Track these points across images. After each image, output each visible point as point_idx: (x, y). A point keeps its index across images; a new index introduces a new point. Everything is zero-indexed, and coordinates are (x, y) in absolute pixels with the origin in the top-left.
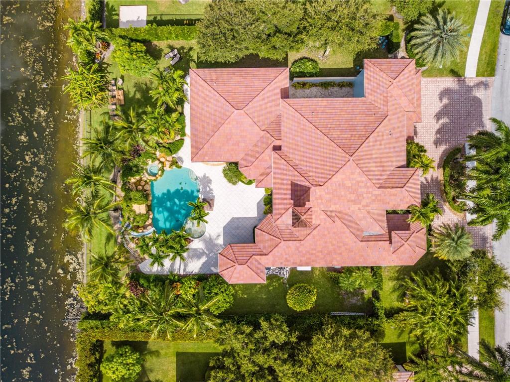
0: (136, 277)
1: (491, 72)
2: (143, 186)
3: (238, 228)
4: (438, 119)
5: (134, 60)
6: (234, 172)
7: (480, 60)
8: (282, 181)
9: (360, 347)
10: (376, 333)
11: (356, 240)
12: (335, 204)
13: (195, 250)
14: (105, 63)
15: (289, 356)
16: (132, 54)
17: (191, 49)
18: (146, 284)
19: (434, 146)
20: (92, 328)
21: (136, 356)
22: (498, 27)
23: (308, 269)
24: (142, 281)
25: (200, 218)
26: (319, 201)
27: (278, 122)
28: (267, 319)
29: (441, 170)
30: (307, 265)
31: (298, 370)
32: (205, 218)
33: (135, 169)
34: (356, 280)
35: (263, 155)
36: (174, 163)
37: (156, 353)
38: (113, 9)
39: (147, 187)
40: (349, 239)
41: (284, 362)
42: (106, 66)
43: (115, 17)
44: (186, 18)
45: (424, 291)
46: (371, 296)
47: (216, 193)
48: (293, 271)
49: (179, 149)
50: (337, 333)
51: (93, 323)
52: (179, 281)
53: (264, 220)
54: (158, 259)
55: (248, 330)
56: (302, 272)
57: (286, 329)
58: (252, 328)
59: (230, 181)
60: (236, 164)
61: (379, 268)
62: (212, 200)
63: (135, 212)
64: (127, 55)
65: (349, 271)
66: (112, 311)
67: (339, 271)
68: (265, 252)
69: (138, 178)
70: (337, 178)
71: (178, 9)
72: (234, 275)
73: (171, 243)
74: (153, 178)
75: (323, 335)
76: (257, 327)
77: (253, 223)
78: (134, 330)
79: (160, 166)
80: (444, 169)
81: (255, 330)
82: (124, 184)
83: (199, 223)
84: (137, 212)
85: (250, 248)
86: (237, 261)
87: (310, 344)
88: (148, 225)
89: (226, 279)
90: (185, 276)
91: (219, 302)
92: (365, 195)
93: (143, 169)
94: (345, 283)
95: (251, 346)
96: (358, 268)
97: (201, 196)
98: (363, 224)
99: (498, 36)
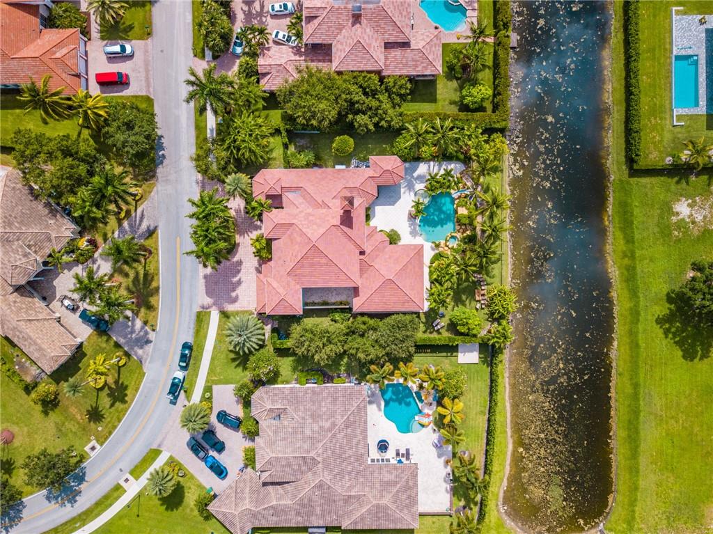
0: (467, 160)
1: (199, 315)
2: (461, 228)
3: (390, 197)
4: (240, 280)
5: (465, 318)
6: (393, 238)
7: (208, 324)
8: (359, 230)
9: (304, 112)
10: (289, 119)
11: (306, 188)
12: (323, 213)
13: (422, 182)
14: (490, 321)
15: (354, 105)
16: (467, 323)
17: (425, 332)
18: (459, 154)
19: (243, 260)
20: (498, 122)
21: (465, 102)
22: (195, 348)
23: (338, 167)
24: (462, 157)
25: (418, 204)
26: (334, 215)
27: (362, 272)
28: (369, 131)
29: (237, 242)
30: (339, 170)
31: (348, 96)
32: (414, 204)
33: (466, 240)
34: (304, 158)
35: (372, 249)
36: (438, 246)
37: (452, 103)
38: (484, 362)
39: (458, 227)
40: (310, 189)
41: (358, 102)
42: (489, 319)
43: (482, 356)
44: (428, 354)
45: (257, 151)
46: (289, 146)
47: (407, 224)
48: (348, 165)
49: (434, 256)
50: (320, 122)
51: (497, 126)
52: (434, 157)
53: (371, 202)
54: (448, 173)
55: (383, 123)
56: (342, 164)
57: (355, 124)
58: (380, 125)
59: (396, 232)
60: (391, 243)
61: (285, 168)
62: (409, 218)
63: (466, 208)
64: (470, 321)
65: (308, 166)
66: (481, 136)
67: (315, 165)
68: (370, 179)
69: (465, 235)
70: (322, 231)
71: (435, 361)
72: (392, 162)
73: (438, 185)
74: (453, 234)
75: (330, 120)
76: (376, 125)
77: (379, 201)
78: (467, 120)
79: (448, 244)
80: (235, 242)
81: (378, 123)
82: (475, 229)
83: (419, 200)
84: (464, 208)
85: (382, 182)
86: (391, 172)
87: (339, 113)
88: (456, 199)
89: (399, 159)
90: (430, 160)
91: (404, 142)
92: (303, 219)
93: (461, 241)
94: (309, 156)
95: (380, 112)
96: (302, 167)
97: (418, 221)
98: (301, 200)
99: (195, 342)
